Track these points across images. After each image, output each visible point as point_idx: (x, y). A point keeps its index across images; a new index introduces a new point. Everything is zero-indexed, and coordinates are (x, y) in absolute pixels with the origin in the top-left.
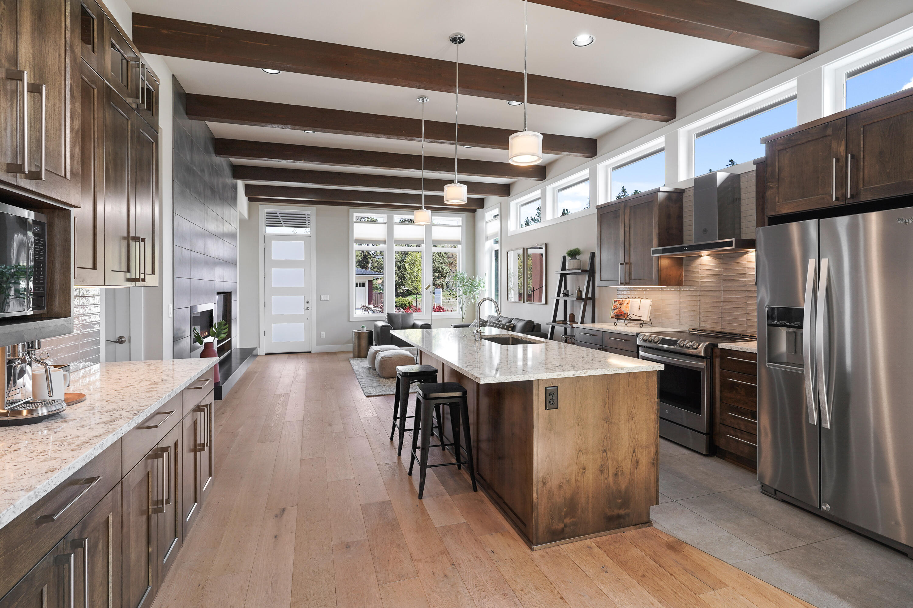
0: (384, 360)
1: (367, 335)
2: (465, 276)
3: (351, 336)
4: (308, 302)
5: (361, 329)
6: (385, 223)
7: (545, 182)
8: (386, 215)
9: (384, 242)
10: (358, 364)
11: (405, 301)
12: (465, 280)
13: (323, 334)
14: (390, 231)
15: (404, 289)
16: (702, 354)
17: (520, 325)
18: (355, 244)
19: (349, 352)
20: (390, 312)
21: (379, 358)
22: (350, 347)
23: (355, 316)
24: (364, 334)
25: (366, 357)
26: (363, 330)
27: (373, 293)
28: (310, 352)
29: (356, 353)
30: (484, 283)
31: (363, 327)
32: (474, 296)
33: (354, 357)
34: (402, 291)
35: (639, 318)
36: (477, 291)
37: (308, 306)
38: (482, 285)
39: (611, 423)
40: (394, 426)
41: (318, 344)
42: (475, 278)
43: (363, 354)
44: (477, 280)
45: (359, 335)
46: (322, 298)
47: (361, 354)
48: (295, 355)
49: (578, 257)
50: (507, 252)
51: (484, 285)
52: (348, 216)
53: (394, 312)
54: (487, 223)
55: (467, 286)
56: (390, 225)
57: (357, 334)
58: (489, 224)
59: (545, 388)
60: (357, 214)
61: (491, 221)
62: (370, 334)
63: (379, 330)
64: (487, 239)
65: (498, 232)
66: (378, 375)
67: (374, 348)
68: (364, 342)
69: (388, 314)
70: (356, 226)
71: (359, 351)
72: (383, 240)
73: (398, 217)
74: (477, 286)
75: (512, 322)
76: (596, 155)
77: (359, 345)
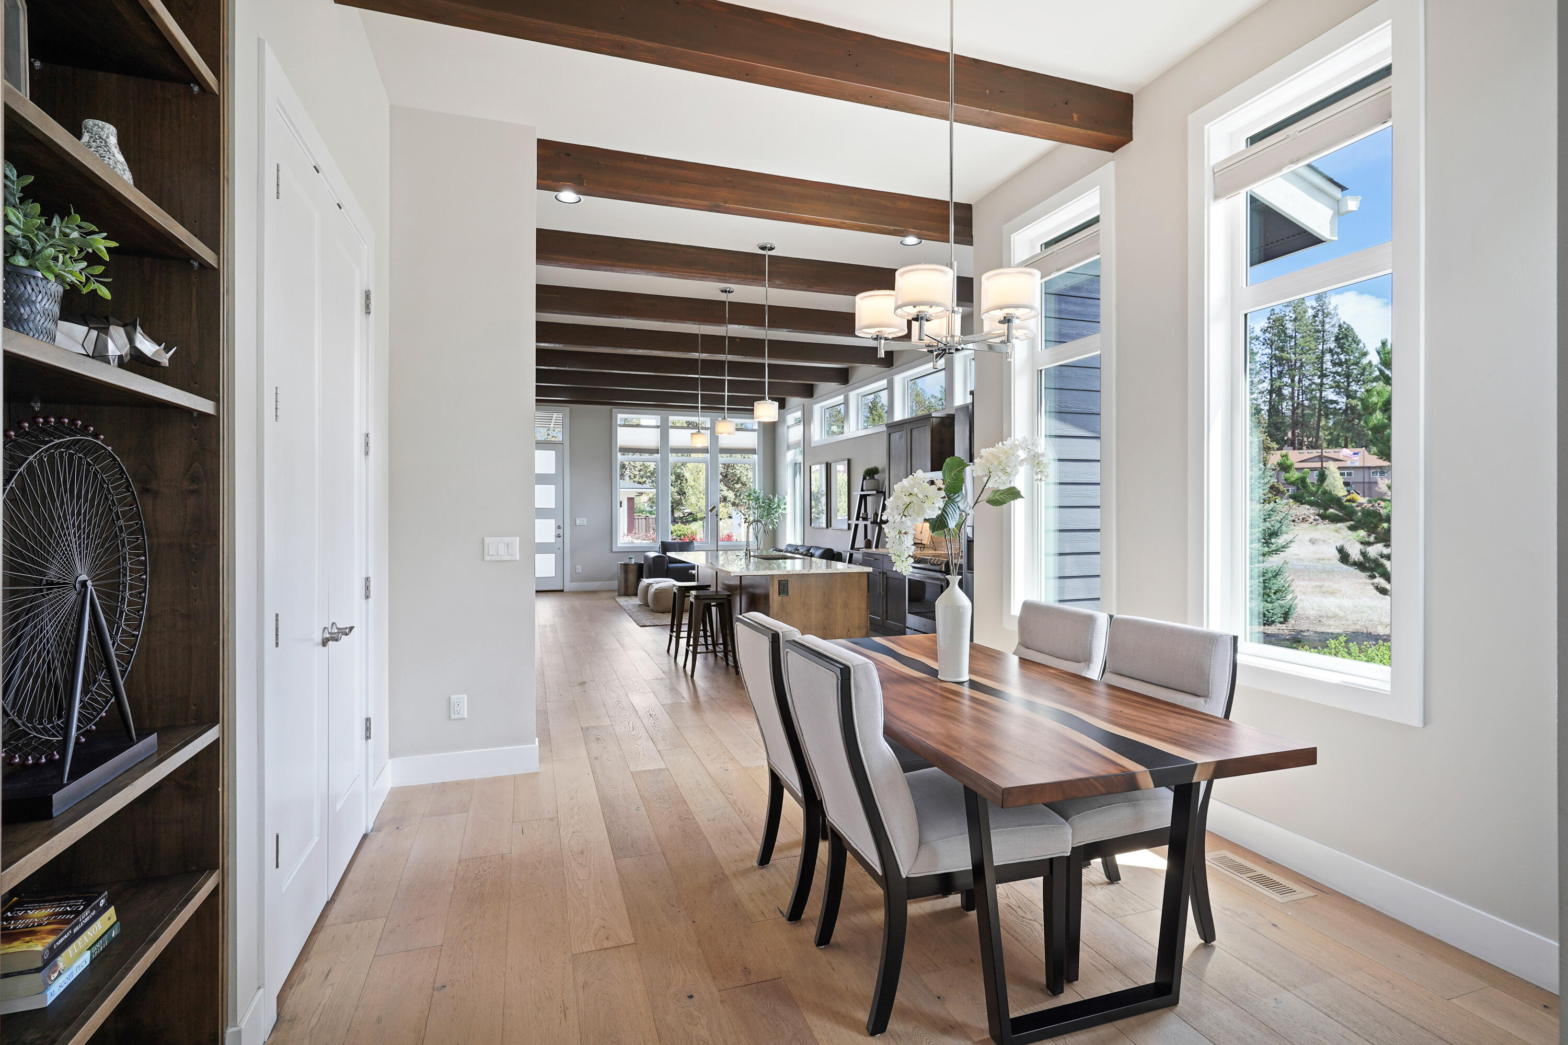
0: (658, 592)
1: (636, 567)
2: (761, 496)
3: (616, 569)
4: (559, 527)
5: (627, 561)
6: (658, 427)
7: (848, 387)
8: (659, 417)
9: (657, 451)
10: (626, 601)
11: (686, 531)
12: (761, 500)
13: (579, 568)
14: (664, 437)
15: (686, 511)
16: (943, 570)
17: (818, 553)
18: (619, 454)
19: (613, 591)
20: (664, 540)
21: (652, 590)
22: (615, 584)
23: (619, 545)
24: (632, 566)
25: (636, 595)
26: (630, 561)
27: (635, 517)
28: (562, 591)
29: (623, 591)
30: (785, 504)
31: (630, 558)
32: (772, 520)
33: (620, 595)
34: (681, 515)
35: (920, 542)
36: (777, 514)
37: (560, 531)
38: (782, 507)
39: (829, 609)
40: (671, 637)
41: (572, 581)
42: (774, 498)
43: (631, 590)
44: (776, 500)
45: (626, 567)
46: (578, 522)
47: (628, 590)
48: (544, 594)
49: (876, 476)
50: (810, 467)
51: (785, 507)
52: (611, 419)
53: (670, 541)
54: (788, 427)
55: (764, 507)
56: (664, 429)
57: (623, 567)
58: (791, 430)
59: (779, 581)
60: (621, 416)
61: (792, 426)
62: (640, 567)
63: (651, 561)
64: (789, 448)
65: (800, 441)
66: (652, 610)
67: (645, 581)
68: (632, 577)
69: (662, 542)
70: (620, 430)
71: (626, 587)
72: (655, 448)
73: (677, 418)
74: (776, 508)
75: (811, 551)
76: (892, 366)
77: (626, 580)
